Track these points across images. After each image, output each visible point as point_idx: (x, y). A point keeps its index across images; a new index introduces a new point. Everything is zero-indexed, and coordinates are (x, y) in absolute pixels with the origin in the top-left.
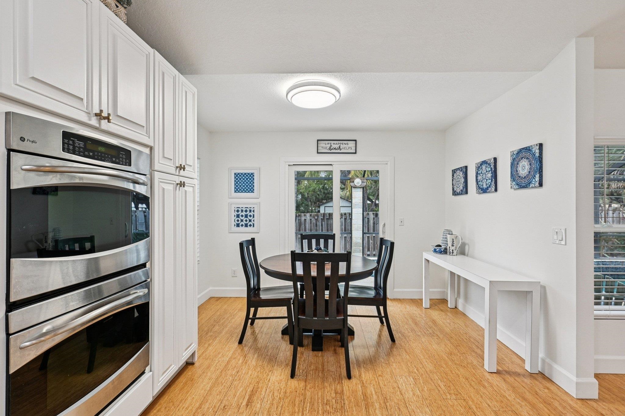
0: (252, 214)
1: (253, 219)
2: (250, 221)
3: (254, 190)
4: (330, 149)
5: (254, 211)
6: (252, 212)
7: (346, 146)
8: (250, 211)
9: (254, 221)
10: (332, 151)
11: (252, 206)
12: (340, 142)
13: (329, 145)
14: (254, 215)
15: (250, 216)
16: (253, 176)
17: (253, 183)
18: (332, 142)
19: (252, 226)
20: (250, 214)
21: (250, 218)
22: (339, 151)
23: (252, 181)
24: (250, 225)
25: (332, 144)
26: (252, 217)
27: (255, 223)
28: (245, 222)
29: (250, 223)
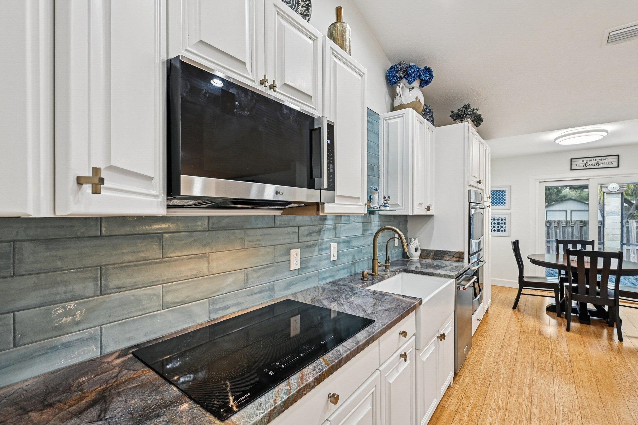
0: (503, 222)
1: (504, 226)
2: (502, 227)
3: (505, 203)
4: (586, 165)
5: (505, 220)
6: (504, 220)
7: (606, 161)
8: (502, 220)
9: (505, 227)
10: (588, 167)
11: (504, 216)
12: (597, 158)
13: (585, 162)
14: (505, 223)
15: (502, 223)
16: (505, 192)
17: (505, 198)
18: (588, 159)
19: (504, 231)
20: (502, 222)
21: (502, 225)
22: (597, 166)
23: (503, 196)
24: (502, 231)
25: (588, 161)
26: (503, 224)
27: (506, 229)
28: (497, 228)
29: (502, 229)
